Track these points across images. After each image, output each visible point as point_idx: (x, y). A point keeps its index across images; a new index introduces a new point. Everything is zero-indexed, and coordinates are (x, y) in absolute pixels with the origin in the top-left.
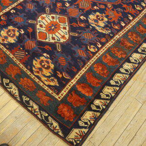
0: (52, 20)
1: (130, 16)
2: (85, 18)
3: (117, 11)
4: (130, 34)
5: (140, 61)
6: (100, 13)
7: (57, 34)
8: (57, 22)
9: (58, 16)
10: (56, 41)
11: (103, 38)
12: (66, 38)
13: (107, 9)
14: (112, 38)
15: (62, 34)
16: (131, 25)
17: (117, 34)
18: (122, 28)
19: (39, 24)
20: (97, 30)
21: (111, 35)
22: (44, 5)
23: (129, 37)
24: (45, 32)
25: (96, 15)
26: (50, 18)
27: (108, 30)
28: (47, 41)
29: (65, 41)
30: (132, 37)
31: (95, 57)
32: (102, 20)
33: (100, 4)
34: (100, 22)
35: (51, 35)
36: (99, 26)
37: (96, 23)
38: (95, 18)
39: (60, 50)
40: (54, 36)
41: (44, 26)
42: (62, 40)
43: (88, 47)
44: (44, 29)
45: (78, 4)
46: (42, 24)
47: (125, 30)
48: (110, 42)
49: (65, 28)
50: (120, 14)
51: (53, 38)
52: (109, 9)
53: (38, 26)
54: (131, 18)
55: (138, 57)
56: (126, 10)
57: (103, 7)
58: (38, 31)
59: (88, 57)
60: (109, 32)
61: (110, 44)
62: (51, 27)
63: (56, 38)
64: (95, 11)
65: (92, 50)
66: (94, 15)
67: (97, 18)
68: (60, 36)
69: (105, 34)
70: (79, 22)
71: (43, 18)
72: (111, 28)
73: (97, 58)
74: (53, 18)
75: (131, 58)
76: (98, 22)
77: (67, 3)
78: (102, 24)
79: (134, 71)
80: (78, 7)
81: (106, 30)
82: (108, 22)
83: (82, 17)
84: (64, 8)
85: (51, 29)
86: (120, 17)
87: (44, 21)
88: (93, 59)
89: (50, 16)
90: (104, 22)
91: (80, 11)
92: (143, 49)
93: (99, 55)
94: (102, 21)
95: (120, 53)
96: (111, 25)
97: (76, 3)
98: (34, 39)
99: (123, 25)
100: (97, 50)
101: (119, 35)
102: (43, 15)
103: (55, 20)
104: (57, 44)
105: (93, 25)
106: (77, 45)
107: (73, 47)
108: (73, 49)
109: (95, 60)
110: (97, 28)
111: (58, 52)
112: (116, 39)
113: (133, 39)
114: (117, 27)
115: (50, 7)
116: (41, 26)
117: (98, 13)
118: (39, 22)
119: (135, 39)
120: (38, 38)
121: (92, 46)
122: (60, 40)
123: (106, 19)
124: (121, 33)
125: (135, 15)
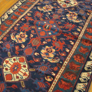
0: (14, 62)
1: (71, 41)
2: (38, 54)
3: (61, 41)
4: (75, 57)
5: (89, 78)
6: (49, 46)
7: (20, 73)
8: (18, 63)
9: (18, 58)
10: (20, 79)
11: (55, 67)
12: (27, 75)
13: (53, 41)
14: (62, 65)
15: (24, 72)
16: (74, 49)
17: (65, 60)
18: (68, 54)
19: (5, 68)
20: (49, 62)
21: (61, 62)
22: (6, 51)
23: (75, 59)
24: (10, 73)
25: (46, 49)
26: (12, 60)
27: (58, 59)
28: (13, 80)
29: (27, 77)
30: (77, 59)
31: (52, 85)
32: (51, 51)
33: (47, 39)
34: (50, 54)
35: (15, 75)
36: (50, 58)
37: (47, 56)
38: (46, 51)
39: (24, 87)
40: (18, 75)
41: (9, 68)
42: (24, 77)
43: (46, 78)
44: (9, 71)
45: (31, 44)
46: (7, 67)
47: (70, 55)
48: (62, 69)
49: (25, 66)
50: (64, 43)
51: (17, 77)
52: (54, 40)
53: (4, 70)
54: (73, 43)
55: (86, 76)
56: (67, 38)
57: (49, 40)
58: (5, 74)
59: (47, 87)
60: (59, 60)
61: (61, 71)
62: (14, 68)
63: (19, 76)
64: (45, 46)
65: (49, 80)
66: (44, 49)
67: (47, 51)
68: (22, 74)
69: (56, 63)
70: (34, 59)
71: (7, 62)
72: (59, 56)
73: (54, 86)
74: (14, 60)
75: (80, 79)
76: (48, 55)
77: (23, 45)
78: (52, 55)
79: (86, 89)
80: (31, 46)
81: (56, 59)
82: (56, 52)
83: (36, 54)
84: (21, 49)
85: (15, 70)
86: (64, 45)
87: (8, 64)
88: (51, 88)
89: (12, 59)
90: (53, 54)
91: (33, 49)
92: (88, 67)
93: (55, 83)
94: (51, 53)
95: (71, 76)
96: (59, 54)
97: (29, 43)
98: (2, 82)
99: (68, 51)
100: (52, 79)
101: (67, 61)
102: (6, 60)
103: (16, 62)
104: (21, 81)
105: (45, 58)
106: (36, 79)
107: (34, 81)
108: (34, 83)
109: (53, 88)
110: (49, 60)
111: (23, 88)
112: (66, 65)
113: (78, 61)
114: (63, 54)
115: (10, 51)
116: (7, 69)
117: (47, 47)
118: (5, 66)
119: (79, 60)
120: (6, 80)
121: (48, 77)
122: (23, 78)
123: (54, 50)
124: (68, 58)
125: (75, 40)
